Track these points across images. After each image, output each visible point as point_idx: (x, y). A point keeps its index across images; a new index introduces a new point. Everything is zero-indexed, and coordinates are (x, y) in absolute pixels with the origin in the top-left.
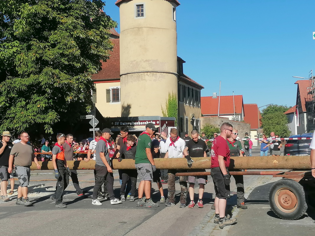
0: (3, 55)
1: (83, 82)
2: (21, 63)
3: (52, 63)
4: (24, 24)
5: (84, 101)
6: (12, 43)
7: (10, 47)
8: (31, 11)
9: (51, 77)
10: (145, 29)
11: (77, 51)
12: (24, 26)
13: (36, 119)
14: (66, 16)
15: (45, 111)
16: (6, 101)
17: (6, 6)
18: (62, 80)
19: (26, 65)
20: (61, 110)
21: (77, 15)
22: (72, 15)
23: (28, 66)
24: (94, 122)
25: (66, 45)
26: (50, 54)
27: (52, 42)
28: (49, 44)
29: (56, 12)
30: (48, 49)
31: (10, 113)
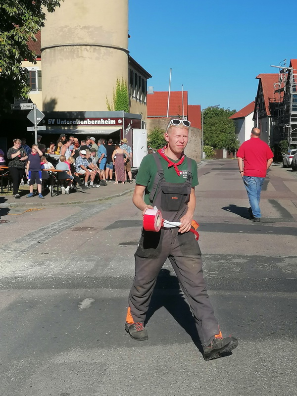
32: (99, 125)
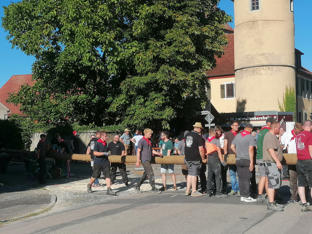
0: (123, 56)
1: (198, 78)
2: (139, 62)
3: (168, 61)
4: (143, 25)
5: (199, 97)
6: (132, 43)
7: (130, 47)
8: (149, 12)
9: (168, 75)
10: (260, 22)
11: (193, 47)
12: (143, 26)
13: (154, 115)
14: (181, 14)
15: (162, 108)
16: (126, 98)
17: (126, 9)
18: (178, 77)
19: (144, 64)
20: (178, 107)
21: (192, 12)
22: (187, 13)
23: (146, 65)
24: (209, 117)
25: (181, 42)
26: (167, 52)
27: (168, 41)
28: (166, 43)
29: (172, 11)
30: (164, 47)
31: (130, 110)
32: (262, 120)
